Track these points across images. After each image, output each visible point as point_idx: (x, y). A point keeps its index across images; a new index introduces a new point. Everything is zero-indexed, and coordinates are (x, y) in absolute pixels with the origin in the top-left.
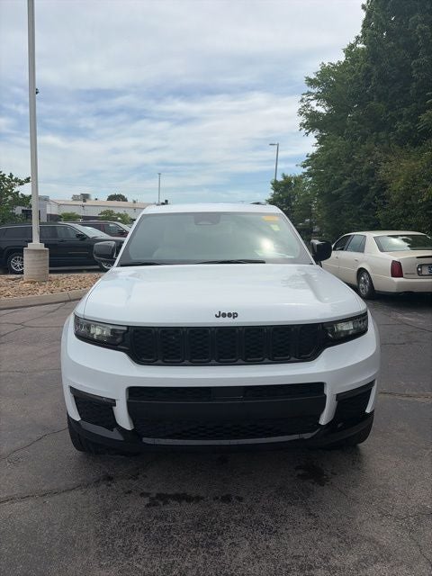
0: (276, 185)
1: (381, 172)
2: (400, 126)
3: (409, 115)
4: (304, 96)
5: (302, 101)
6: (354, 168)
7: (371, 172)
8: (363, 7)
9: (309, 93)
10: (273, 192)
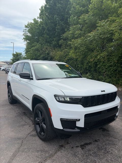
0: (14, 55)
1: (51, 54)
2: (54, 43)
3: (56, 40)
4: (24, 30)
5: (24, 31)
6: (43, 52)
7: (48, 54)
8: (40, 9)
9: (26, 30)
10: (13, 57)
